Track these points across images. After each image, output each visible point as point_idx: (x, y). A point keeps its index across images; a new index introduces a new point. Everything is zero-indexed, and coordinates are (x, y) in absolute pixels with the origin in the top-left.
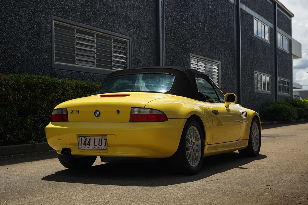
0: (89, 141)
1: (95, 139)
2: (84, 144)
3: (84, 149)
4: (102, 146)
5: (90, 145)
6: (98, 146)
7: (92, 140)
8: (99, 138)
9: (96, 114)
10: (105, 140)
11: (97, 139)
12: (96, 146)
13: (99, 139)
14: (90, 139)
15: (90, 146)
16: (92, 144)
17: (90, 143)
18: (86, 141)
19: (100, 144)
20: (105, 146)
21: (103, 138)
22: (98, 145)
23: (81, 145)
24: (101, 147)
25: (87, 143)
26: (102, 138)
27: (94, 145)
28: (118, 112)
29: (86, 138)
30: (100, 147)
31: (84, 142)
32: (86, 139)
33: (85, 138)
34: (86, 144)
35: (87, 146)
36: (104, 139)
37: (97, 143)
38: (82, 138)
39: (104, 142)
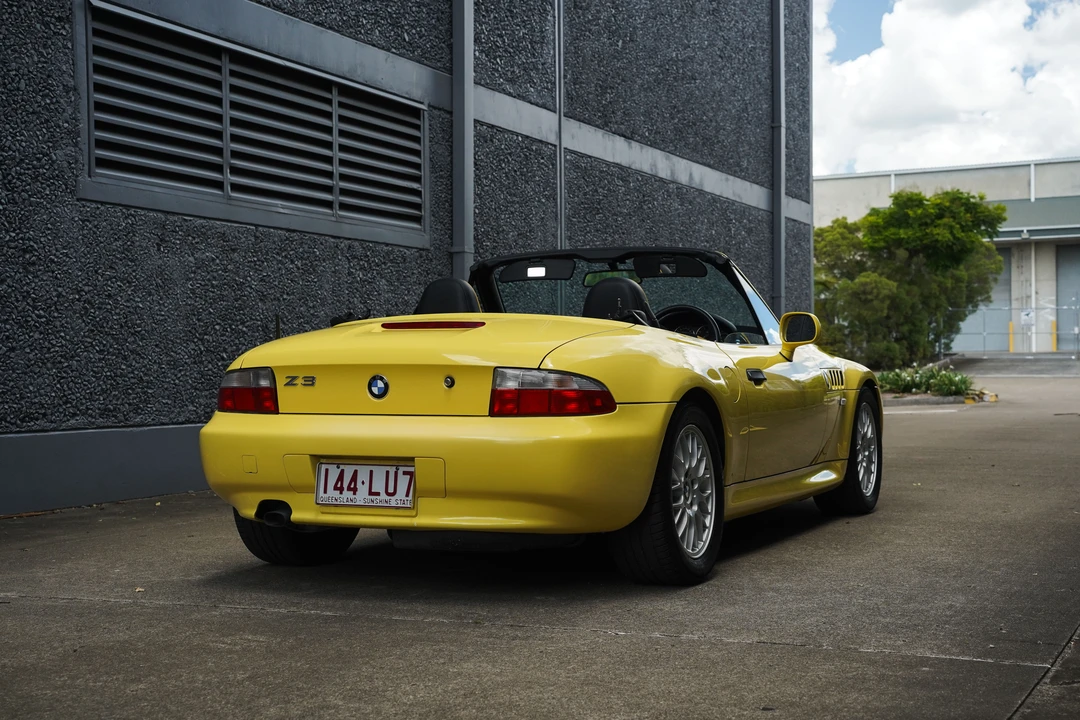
0: (354, 478)
7: (363, 475)
9: (374, 390)
11: (379, 473)
16: (363, 490)
17: (355, 485)
18: (341, 478)
20: (407, 495)
24: (393, 498)
26: (398, 468)
27: (371, 493)
28: (451, 383)
31: (337, 483)
34: (341, 490)
37: (379, 486)
38: (327, 470)
39: (403, 481)
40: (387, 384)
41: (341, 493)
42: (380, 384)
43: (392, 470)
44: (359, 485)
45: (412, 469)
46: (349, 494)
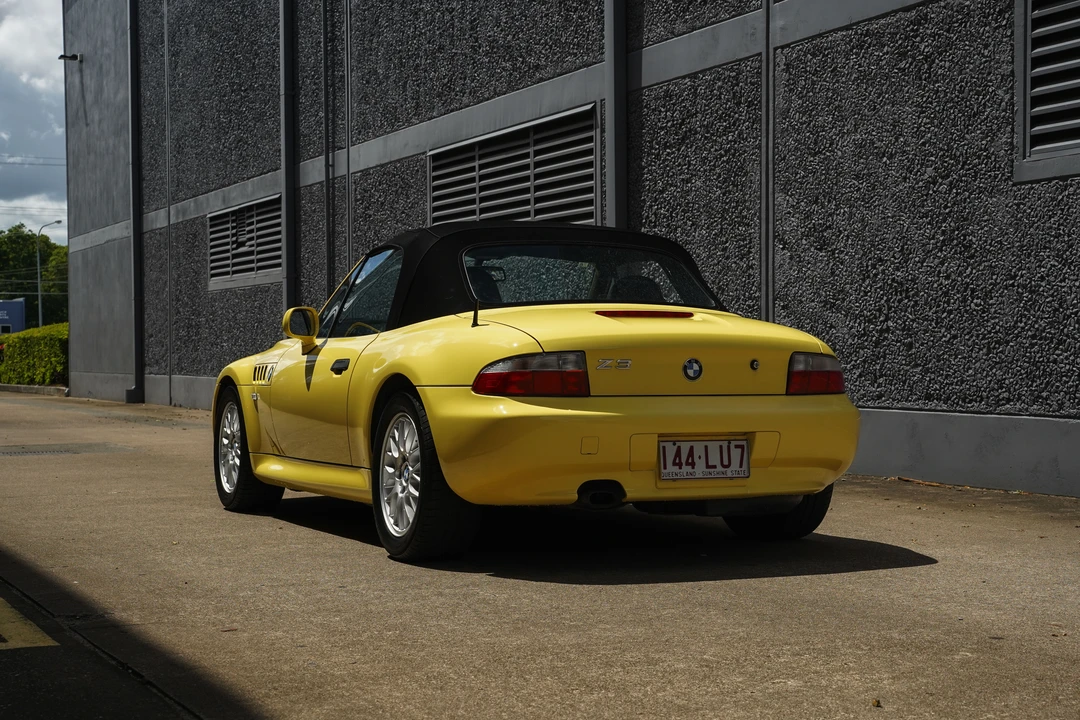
0: (691, 453)
1: (706, 447)
2: (674, 464)
3: (674, 480)
4: (732, 468)
5: (693, 465)
6: (720, 468)
7: (699, 450)
8: (721, 443)
9: (691, 373)
10: (740, 450)
11: (714, 448)
12: (715, 467)
13: (721, 447)
14: (692, 448)
15: (693, 468)
16: (700, 465)
17: (693, 459)
18: (678, 454)
19: (726, 462)
20: (741, 466)
21: (733, 444)
22: (718, 463)
23: (665, 468)
24: (729, 470)
25: (684, 460)
26: (729, 443)
27: (708, 466)
28: (753, 365)
29: (678, 444)
30: (723, 470)
31: (675, 460)
32: (679, 447)
33: (674, 444)
34: (680, 465)
35: (686, 469)
36: (737, 447)
37: (714, 459)
38: (664, 448)
39: (736, 454)
40: (700, 367)
41: (680, 468)
42: (696, 367)
43: (725, 445)
44: (696, 459)
45: (744, 443)
46: (689, 469)
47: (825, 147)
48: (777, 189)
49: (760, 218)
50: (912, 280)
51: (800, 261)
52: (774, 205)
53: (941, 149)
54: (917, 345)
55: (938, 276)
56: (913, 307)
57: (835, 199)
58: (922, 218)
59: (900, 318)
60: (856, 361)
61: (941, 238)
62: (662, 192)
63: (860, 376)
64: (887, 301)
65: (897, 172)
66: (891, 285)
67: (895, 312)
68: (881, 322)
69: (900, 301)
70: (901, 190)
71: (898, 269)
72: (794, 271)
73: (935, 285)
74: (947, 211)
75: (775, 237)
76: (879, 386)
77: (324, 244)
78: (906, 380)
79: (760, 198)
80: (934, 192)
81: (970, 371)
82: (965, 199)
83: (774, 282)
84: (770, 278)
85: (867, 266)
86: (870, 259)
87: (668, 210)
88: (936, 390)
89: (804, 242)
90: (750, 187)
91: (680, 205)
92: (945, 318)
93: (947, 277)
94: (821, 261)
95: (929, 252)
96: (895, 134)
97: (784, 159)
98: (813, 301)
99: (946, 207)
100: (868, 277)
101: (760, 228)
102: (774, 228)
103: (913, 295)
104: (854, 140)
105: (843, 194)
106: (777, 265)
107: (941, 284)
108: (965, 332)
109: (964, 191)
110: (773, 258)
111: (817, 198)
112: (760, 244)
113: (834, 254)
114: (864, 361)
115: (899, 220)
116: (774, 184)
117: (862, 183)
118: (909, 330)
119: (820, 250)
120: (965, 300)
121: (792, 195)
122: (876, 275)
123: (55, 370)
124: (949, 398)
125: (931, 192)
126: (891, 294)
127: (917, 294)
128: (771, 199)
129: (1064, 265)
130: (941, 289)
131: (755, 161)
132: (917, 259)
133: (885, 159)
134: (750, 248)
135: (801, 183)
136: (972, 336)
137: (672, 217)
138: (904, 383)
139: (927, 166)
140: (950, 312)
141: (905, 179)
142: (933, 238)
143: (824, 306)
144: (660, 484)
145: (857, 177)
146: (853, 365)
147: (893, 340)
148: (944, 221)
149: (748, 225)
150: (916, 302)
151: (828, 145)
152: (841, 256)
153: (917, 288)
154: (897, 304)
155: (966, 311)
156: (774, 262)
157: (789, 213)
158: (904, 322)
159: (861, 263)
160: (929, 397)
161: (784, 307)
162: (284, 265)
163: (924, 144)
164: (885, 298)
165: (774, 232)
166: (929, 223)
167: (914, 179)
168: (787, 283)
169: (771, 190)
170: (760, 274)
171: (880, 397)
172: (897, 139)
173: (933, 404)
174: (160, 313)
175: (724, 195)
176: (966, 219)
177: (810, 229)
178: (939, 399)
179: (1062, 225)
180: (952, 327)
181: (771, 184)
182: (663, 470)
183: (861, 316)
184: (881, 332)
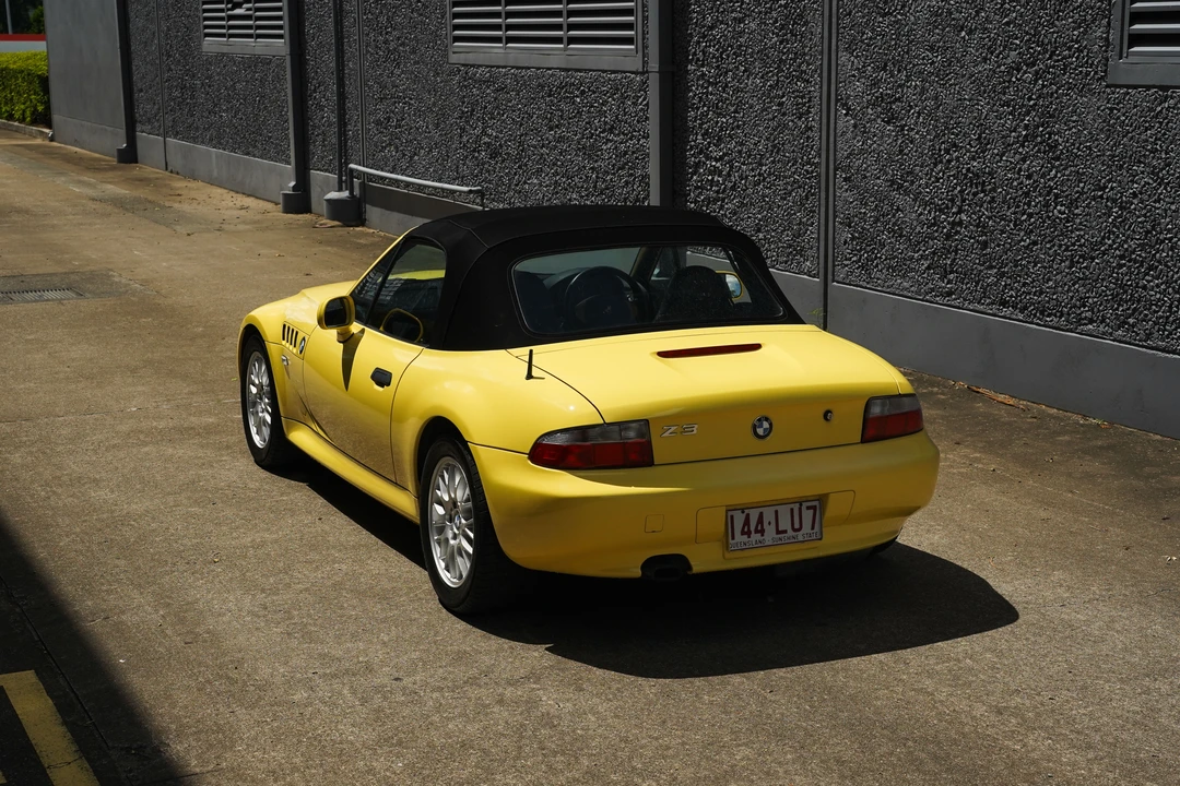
0: (760, 520)
1: (776, 512)
2: (743, 533)
3: (743, 550)
4: (801, 532)
5: (762, 532)
6: (790, 533)
7: (769, 515)
8: (792, 506)
10: (812, 511)
11: (784, 512)
12: (785, 532)
13: (792, 510)
14: (761, 514)
15: (763, 535)
16: (770, 531)
17: (762, 526)
18: (747, 522)
19: (797, 526)
20: (813, 528)
21: (805, 505)
22: (789, 527)
23: (733, 539)
25: (752, 529)
26: (801, 505)
27: (778, 532)
29: (746, 511)
30: (794, 534)
31: (743, 528)
32: (748, 515)
33: (743, 512)
34: (749, 534)
35: (756, 537)
36: (808, 508)
37: (785, 524)
38: (732, 517)
39: (808, 515)
40: (771, 425)
41: (749, 537)
42: (766, 425)
43: (796, 508)
44: (766, 524)
45: (816, 503)
46: (758, 537)
47: (896, 9)
48: (841, 48)
49: (821, 76)
50: (989, 173)
51: (865, 132)
52: (837, 65)
53: (1027, 33)
54: (993, 245)
55: (1019, 174)
56: (990, 202)
57: (906, 69)
58: (1003, 106)
59: (974, 213)
60: (924, 251)
61: (1024, 133)
62: (711, 28)
63: (928, 268)
64: (962, 192)
65: (977, 51)
66: (966, 175)
67: (969, 205)
68: (953, 213)
69: (975, 194)
70: (980, 72)
71: (974, 159)
72: (858, 141)
73: (1015, 183)
74: (1032, 103)
75: (837, 101)
76: (949, 282)
77: (331, 21)
78: (979, 280)
79: (822, 53)
80: (1017, 79)
81: (1051, 283)
82: (1052, 94)
83: (835, 151)
84: (832, 146)
85: (940, 150)
86: (943, 143)
87: (717, 50)
88: (1011, 296)
89: (870, 111)
90: (811, 39)
91: (731, 46)
92: (1025, 220)
93: (1029, 177)
94: (889, 136)
95: (1009, 145)
96: (976, 6)
97: (849, 14)
98: (879, 178)
99: (1030, 99)
100: (941, 162)
101: (821, 88)
102: (837, 91)
103: (990, 191)
104: (929, 6)
105: (914, 66)
106: (839, 133)
107: (1022, 183)
108: (1047, 240)
109: (1051, 84)
110: (836, 123)
111: (886, 65)
112: (821, 105)
113: (903, 130)
114: (934, 253)
115: (977, 104)
116: (837, 41)
117: (937, 57)
118: (984, 227)
119: (888, 123)
120: (1047, 205)
121: (858, 56)
122: (949, 161)
123: (36, 110)
124: (1025, 308)
125: (1014, 79)
126: (966, 185)
127: (994, 189)
128: (833, 57)
129: (1160, 184)
130: (1021, 188)
131: (816, 10)
132: (996, 151)
133: (963, 33)
134: (809, 107)
135: (868, 45)
136: (1054, 245)
137: (722, 59)
138: (977, 283)
139: (1011, 49)
140: (1030, 216)
141: (985, 59)
142: (1015, 131)
143: (891, 186)
144: (727, 555)
145: (931, 49)
146: (922, 255)
147: (966, 236)
148: (1028, 113)
149: (808, 81)
150: (993, 198)
151: (899, 7)
152: (912, 133)
153: (994, 183)
154: (971, 197)
155: (1049, 217)
156: (835, 128)
157: (854, 76)
158: (979, 218)
159: (933, 145)
160: (1004, 303)
161: (845, 180)
162: (287, 36)
163: (1008, 24)
164: (959, 188)
165: (837, 95)
166: (1010, 114)
167: (996, 62)
168: (850, 154)
169: (834, 47)
170: (820, 139)
171: (949, 294)
172: (977, 13)
173: (1007, 311)
174: (149, 66)
175: (781, 43)
176: (1052, 116)
177: (877, 98)
178: (1015, 307)
179: (1160, 139)
180: (1032, 231)
181: (834, 41)
182: (731, 541)
183: (931, 203)
184: (953, 224)
